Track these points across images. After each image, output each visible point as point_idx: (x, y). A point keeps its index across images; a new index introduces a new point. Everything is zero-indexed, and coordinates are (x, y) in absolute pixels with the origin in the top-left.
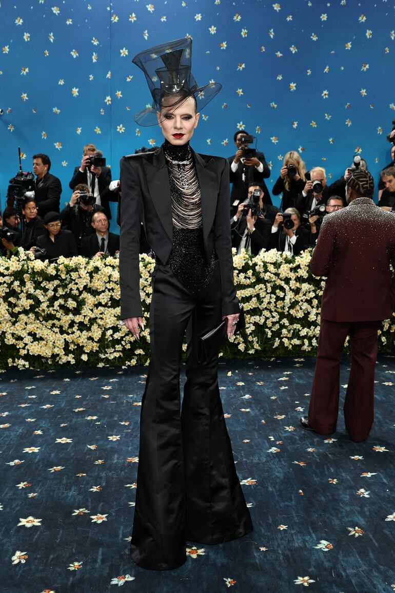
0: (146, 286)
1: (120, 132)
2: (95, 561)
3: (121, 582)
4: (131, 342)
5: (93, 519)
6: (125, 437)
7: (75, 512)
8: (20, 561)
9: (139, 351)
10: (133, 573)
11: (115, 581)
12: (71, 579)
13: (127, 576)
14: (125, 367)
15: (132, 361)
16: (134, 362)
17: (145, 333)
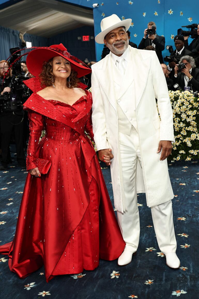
0: (186, 111)
1: (170, 14)
2: (161, 280)
3: (178, 294)
4: (177, 145)
5: (159, 254)
6: (175, 204)
7: (147, 250)
8: (116, 277)
9: (182, 152)
10: (186, 289)
11: (174, 293)
12: (147, 290)
13: (182, 291)
14: (173, 161)
15: (177, 158)
16: (178, 158)
17: (186, 140)
